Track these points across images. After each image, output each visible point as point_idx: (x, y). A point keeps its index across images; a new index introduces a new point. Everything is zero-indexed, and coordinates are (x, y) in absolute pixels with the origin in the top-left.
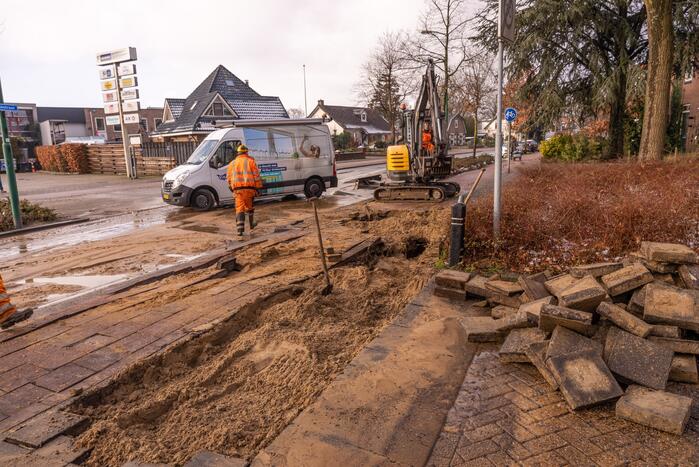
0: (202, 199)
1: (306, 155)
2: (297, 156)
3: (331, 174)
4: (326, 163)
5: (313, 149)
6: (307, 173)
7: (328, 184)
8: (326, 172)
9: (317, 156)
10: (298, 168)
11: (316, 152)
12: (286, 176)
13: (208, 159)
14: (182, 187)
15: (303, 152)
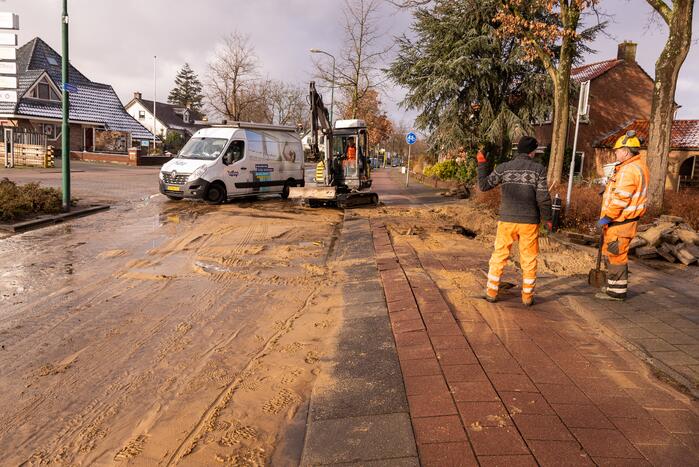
0: (215, 193)
2: (280, 159)
3: (300, 178)
4: (299, 168)
5: (291, 154)
6: (287, 175)
8: (298, 176)
9: (293, 161)
10: (281, 170)
11: (293, 157)
12: (273, 177)
13: (221, 155)
14: (200, 180)
15: (285, 156)
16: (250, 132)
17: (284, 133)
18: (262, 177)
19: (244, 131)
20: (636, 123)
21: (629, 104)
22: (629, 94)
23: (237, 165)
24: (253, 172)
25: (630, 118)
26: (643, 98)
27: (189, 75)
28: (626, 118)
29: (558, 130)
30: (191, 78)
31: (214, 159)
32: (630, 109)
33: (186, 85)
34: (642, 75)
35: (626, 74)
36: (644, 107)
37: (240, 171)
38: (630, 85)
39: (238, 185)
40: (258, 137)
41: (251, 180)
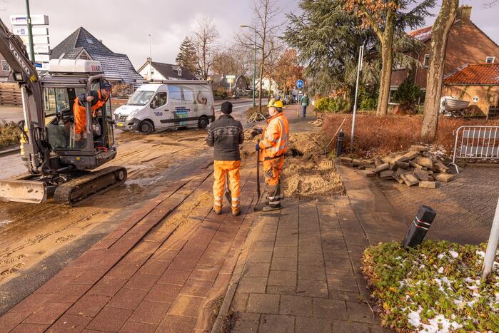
0: (145, 127)
1: (200, 103)
2: (195, 103)
3: (212, 114)
4: (210, 108)
5: (203, 99)
6: (200, 114)
7: (210, 120)
8: (210, 114)
9: (206, 104)
10: (196, 110)
11: (205, 101)
12: (190, 115)
13: (149, 103)
14: (135, 119)
15: (199, 101)
16: (171, 86)
17: (198, 86)
18: (181, 115)
19: (166, 86)
20: (469, 66)
21: (465, 52)
22: (465, 45)
23: (161, 109)
24: (174, 113)
25: (465, 62)
26: (476, 47)
27: (188, 44)
28: (462, 63)
29: (384, 77)
30: (189, 46)
31: (144, 105)
32: (465, 56)
33: (186, 50)
34: (475, 31)
35: (462, 31)
36: (476, 54)
37: (164, 112)
38: (466, 38)
39: (163, 121)
40: (178, 89)
41: (173, 118)
